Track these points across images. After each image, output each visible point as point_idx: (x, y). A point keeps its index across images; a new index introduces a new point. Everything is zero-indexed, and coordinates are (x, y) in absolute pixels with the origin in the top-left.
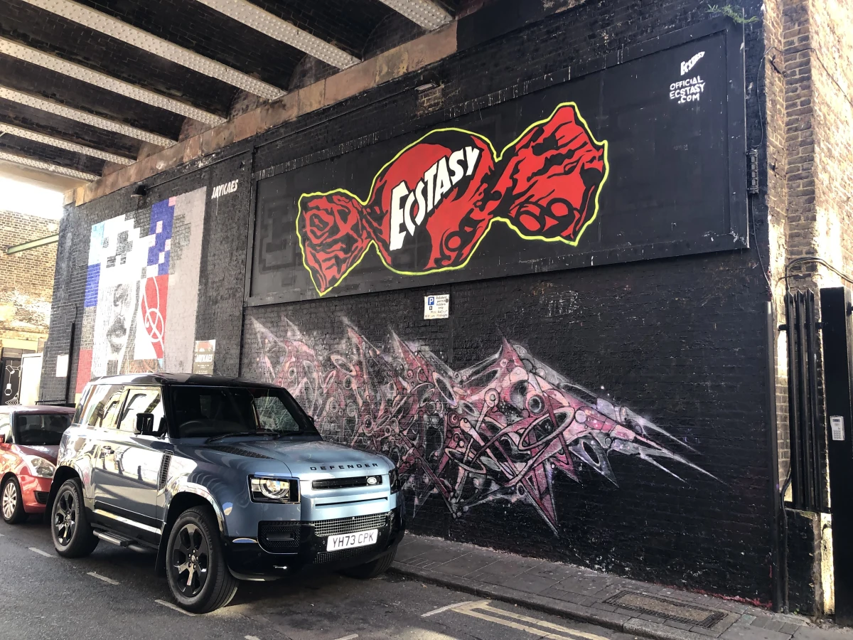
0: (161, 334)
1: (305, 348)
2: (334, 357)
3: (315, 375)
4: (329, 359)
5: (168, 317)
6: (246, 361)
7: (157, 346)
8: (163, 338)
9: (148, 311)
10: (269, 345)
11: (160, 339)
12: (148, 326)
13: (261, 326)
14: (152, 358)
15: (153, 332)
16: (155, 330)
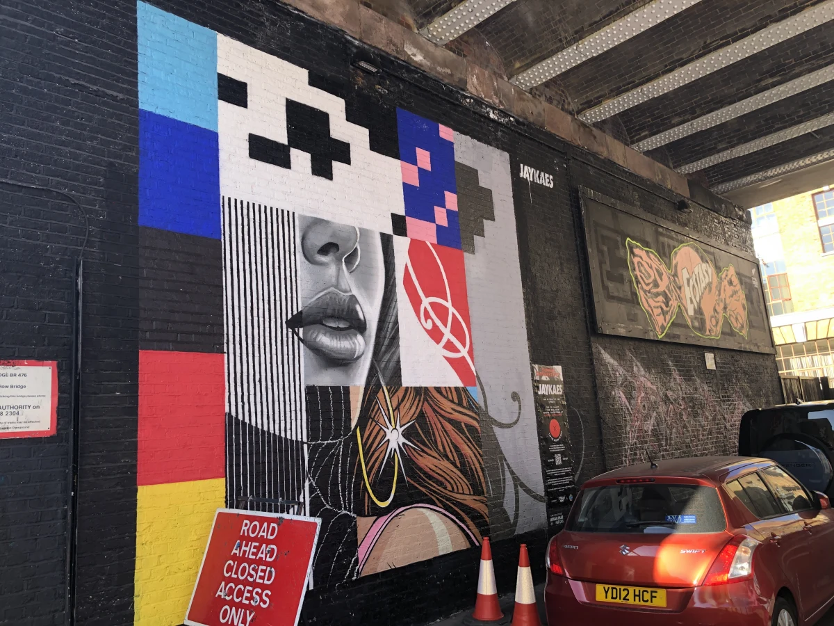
0: (464, 346)
1: (649, 384)
2: (670, 394)
3: (660, 410)
4: (666, 396)
5: (473, 320)
6: (601, 395)
7: (459, 366)
8: (471, 352)
9: (426, 302)
10: (621, 378)
11: (464, 352)
12: (429, 325)
13: (609, 357)
14: (452, 385)
15: (444, 340)
16: (448, 335)
